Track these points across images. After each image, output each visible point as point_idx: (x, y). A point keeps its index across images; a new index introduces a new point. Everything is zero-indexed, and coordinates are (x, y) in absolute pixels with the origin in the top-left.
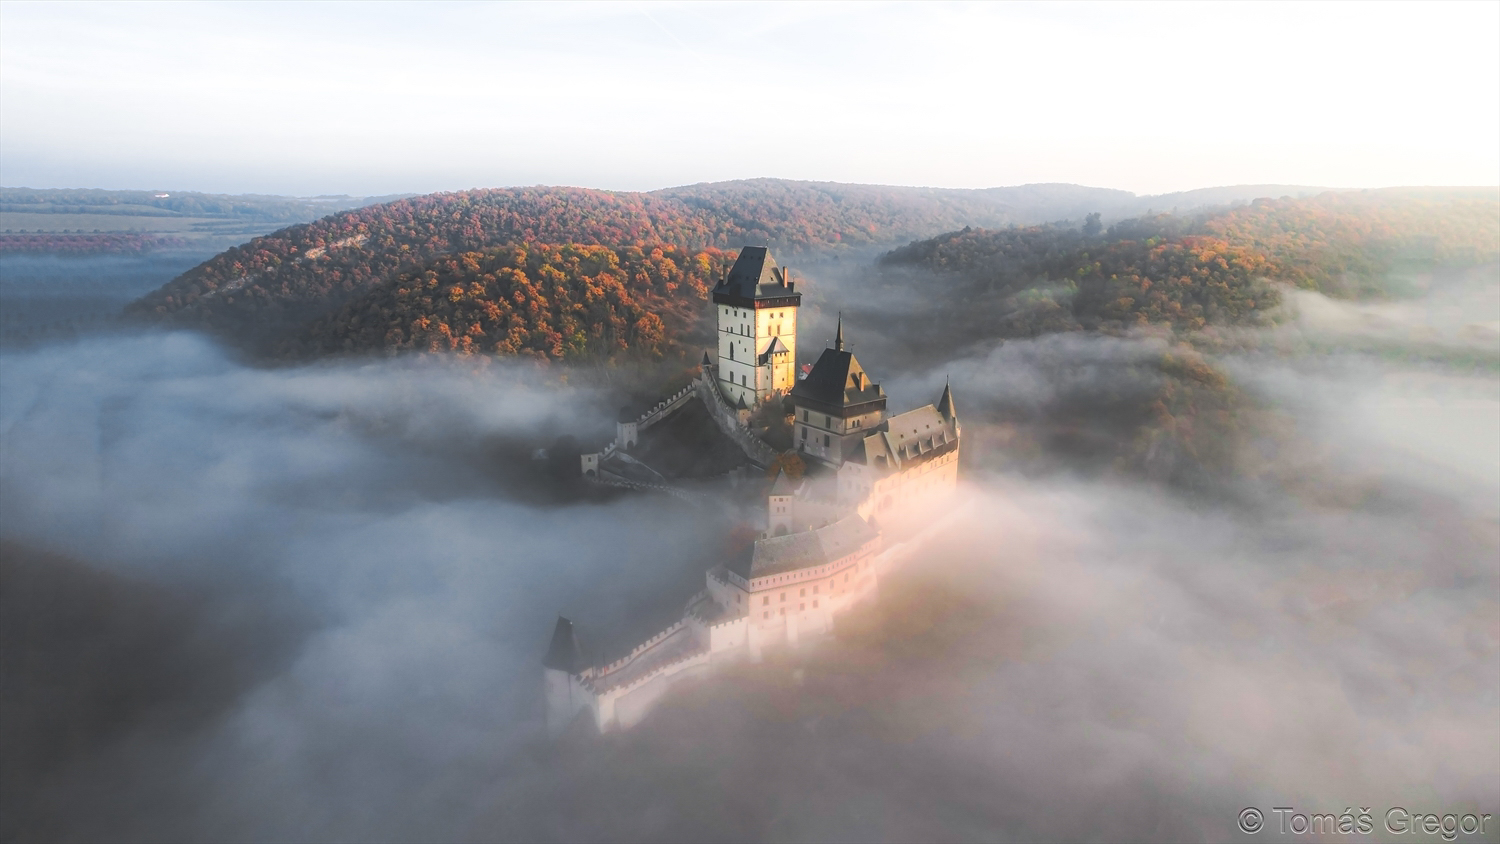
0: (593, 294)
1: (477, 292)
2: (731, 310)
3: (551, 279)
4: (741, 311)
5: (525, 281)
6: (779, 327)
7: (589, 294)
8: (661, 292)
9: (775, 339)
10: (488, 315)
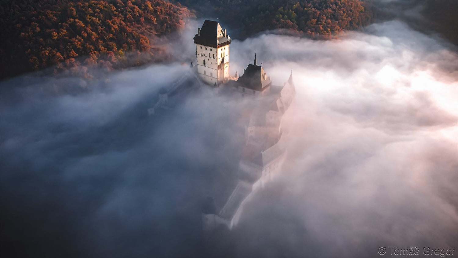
0: (114, 28)
1: (64, 33)
2: (204, 47)
3: (94, 23)
4: (209, 48)
5: (83, 25)
6: (224, 53)
7: (113, 29)
8: (138, 22)
9: (223, 59)
10: (76, 45)
